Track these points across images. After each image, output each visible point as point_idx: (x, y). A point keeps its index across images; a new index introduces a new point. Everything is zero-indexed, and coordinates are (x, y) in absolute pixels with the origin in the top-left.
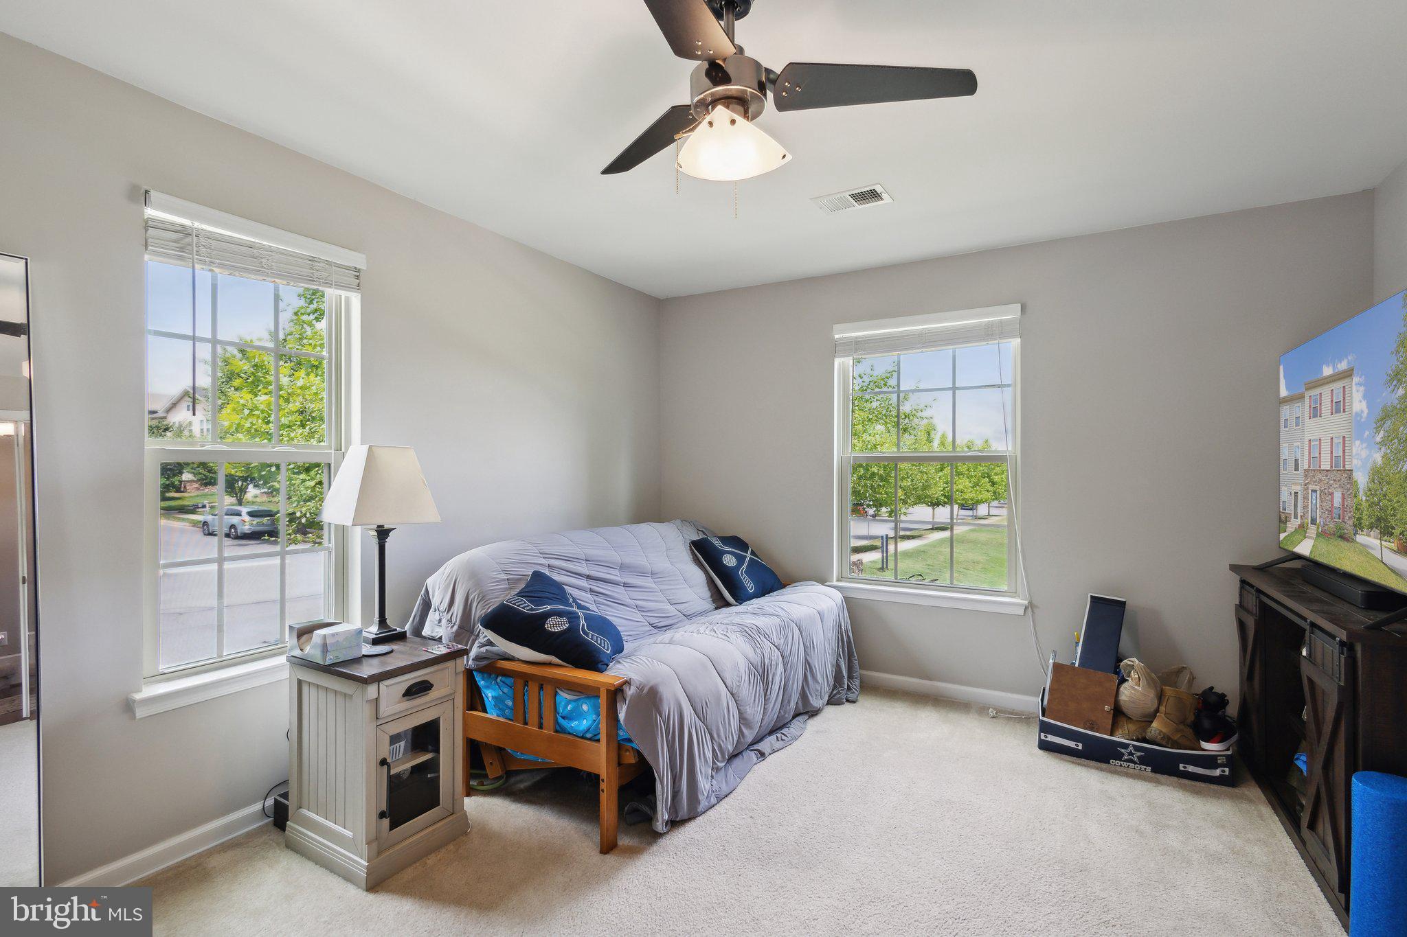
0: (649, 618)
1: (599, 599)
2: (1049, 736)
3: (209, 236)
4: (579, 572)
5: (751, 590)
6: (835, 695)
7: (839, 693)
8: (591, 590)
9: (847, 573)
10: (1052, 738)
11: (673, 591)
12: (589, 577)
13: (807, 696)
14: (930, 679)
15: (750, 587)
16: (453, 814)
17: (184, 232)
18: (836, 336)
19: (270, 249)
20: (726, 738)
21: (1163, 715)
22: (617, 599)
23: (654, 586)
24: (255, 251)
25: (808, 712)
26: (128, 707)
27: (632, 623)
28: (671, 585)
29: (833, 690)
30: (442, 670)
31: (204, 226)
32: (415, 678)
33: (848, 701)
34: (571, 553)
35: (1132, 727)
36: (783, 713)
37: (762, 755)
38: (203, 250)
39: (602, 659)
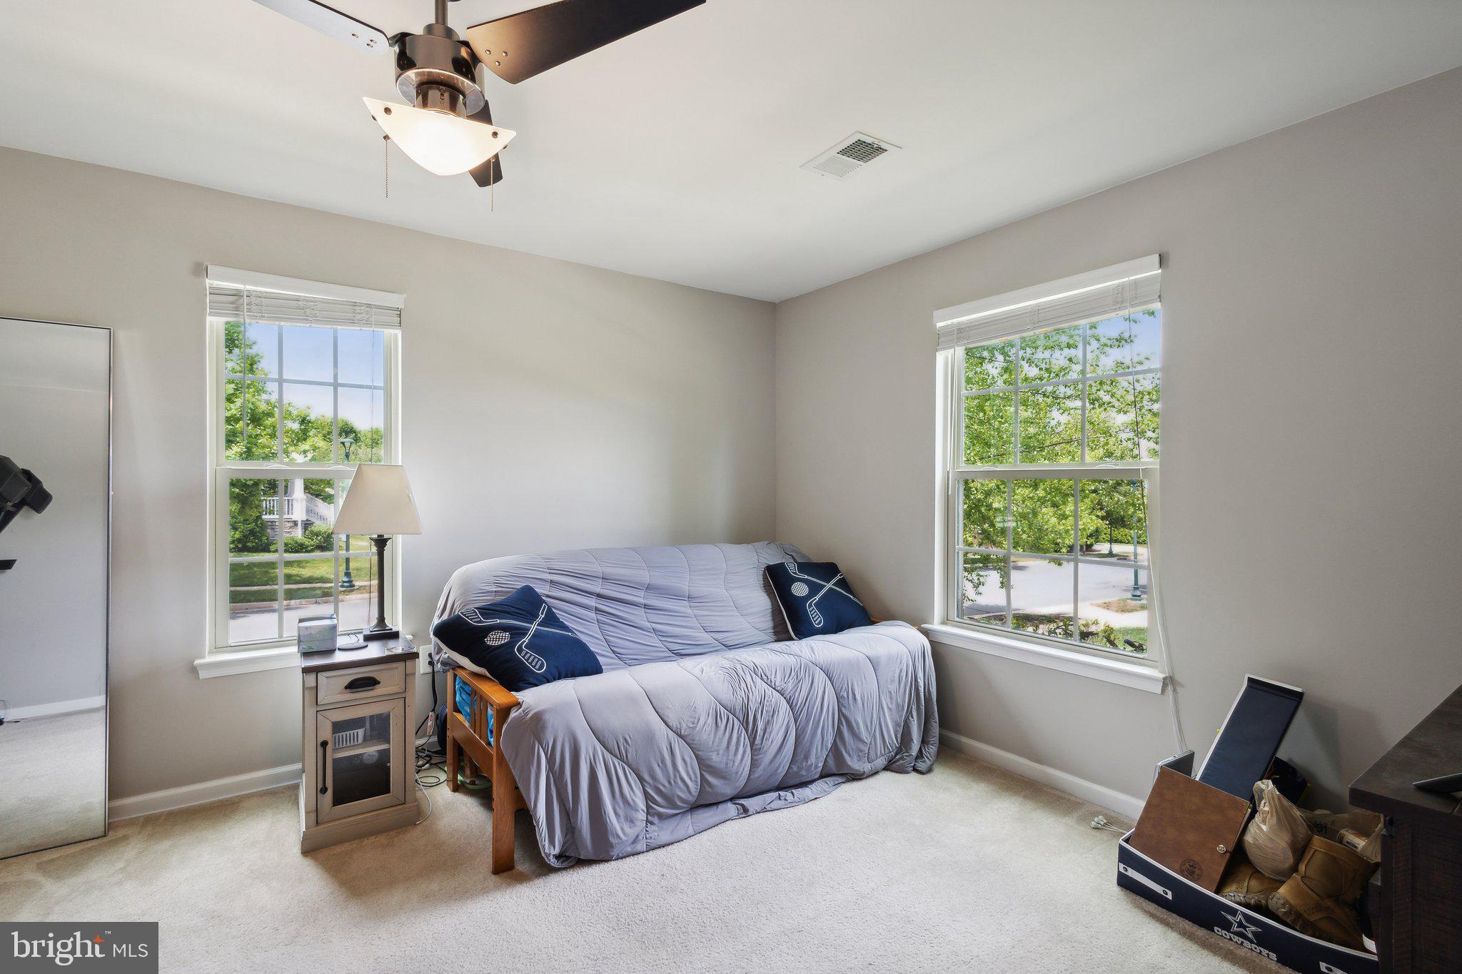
0: (669, 644)
1: (604, 619)
2: (1129, 869)
3: (260, 296)
4: (589, 590)
5: (818, 624)
6: (898, 760)
7: (902, 758)
8: (597, 609)
9: (953, 615)
10: (1133, 874)
11: (713, 618)
12: (599, 596)
13: (842, 755)
14: (1039, 761)
15: (817, 619)
16: (404, 804)
17: (237, 294)
18: (939, 325)
19: (314, 301)
20: (670, 783)
21: (1299, 878)
22: (631, 622)
23: (689, 611)
24: (300, 303)
25: (847, 774)
26: (194, 670)
27: (645, 647)
28: (712, 611)
29: (896, 754)
30: (392, 669)
31: (259, 289)
32: (357, 673)
33: (915, 770)
34: (585, 571)
35: (1254, 884)
36: (795, 769)
37: (745, 811)
38: (254, 307)
39: (527, 679)
